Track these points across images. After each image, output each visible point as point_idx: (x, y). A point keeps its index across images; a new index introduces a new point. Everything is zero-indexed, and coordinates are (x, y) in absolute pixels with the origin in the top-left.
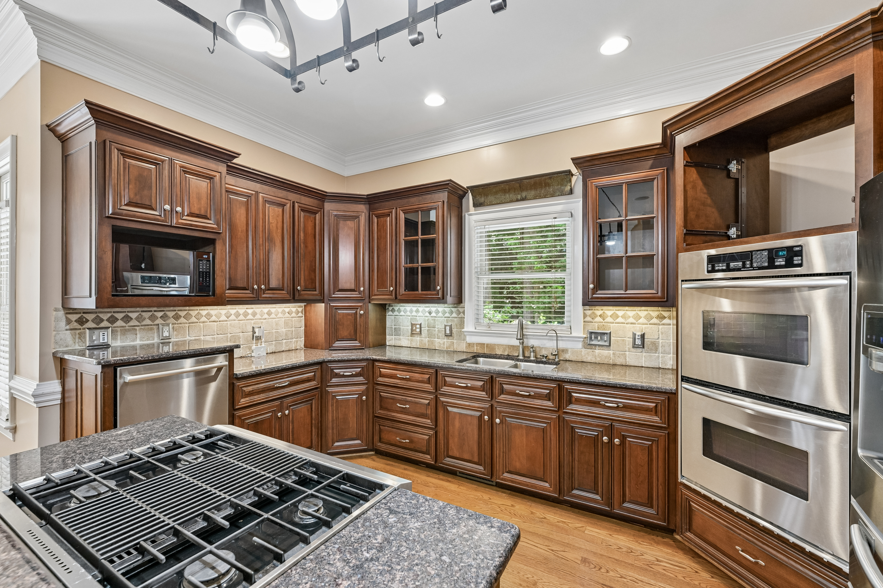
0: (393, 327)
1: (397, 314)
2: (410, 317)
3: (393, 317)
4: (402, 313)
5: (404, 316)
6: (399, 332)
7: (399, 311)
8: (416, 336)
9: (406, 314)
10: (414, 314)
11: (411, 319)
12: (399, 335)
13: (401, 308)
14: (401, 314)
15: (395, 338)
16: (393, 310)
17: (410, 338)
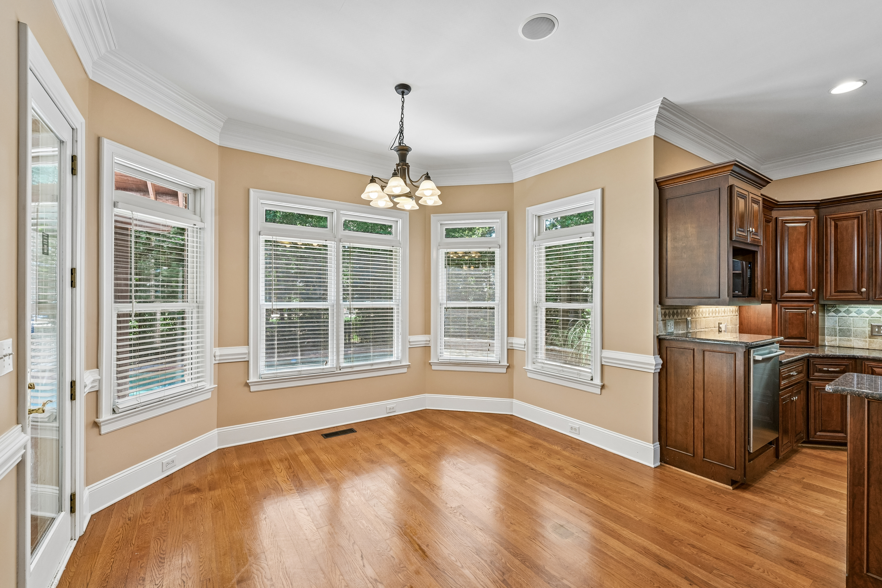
0: (838, 328)
1: (845, 314)
2: (867, 319)
3: (837, 318)
4: (853, 314)
5: (858, 317)
6: (848, 333)
7: (848, 312)
8: (879, 338)
9: (861, 315)
10: (875, 315)
11: (869, 320)
12: (850, 336)
13: (851, 309)
14: (850, 315)
15: (840, 340)
16: (837, 311)
17: (868, 339)
